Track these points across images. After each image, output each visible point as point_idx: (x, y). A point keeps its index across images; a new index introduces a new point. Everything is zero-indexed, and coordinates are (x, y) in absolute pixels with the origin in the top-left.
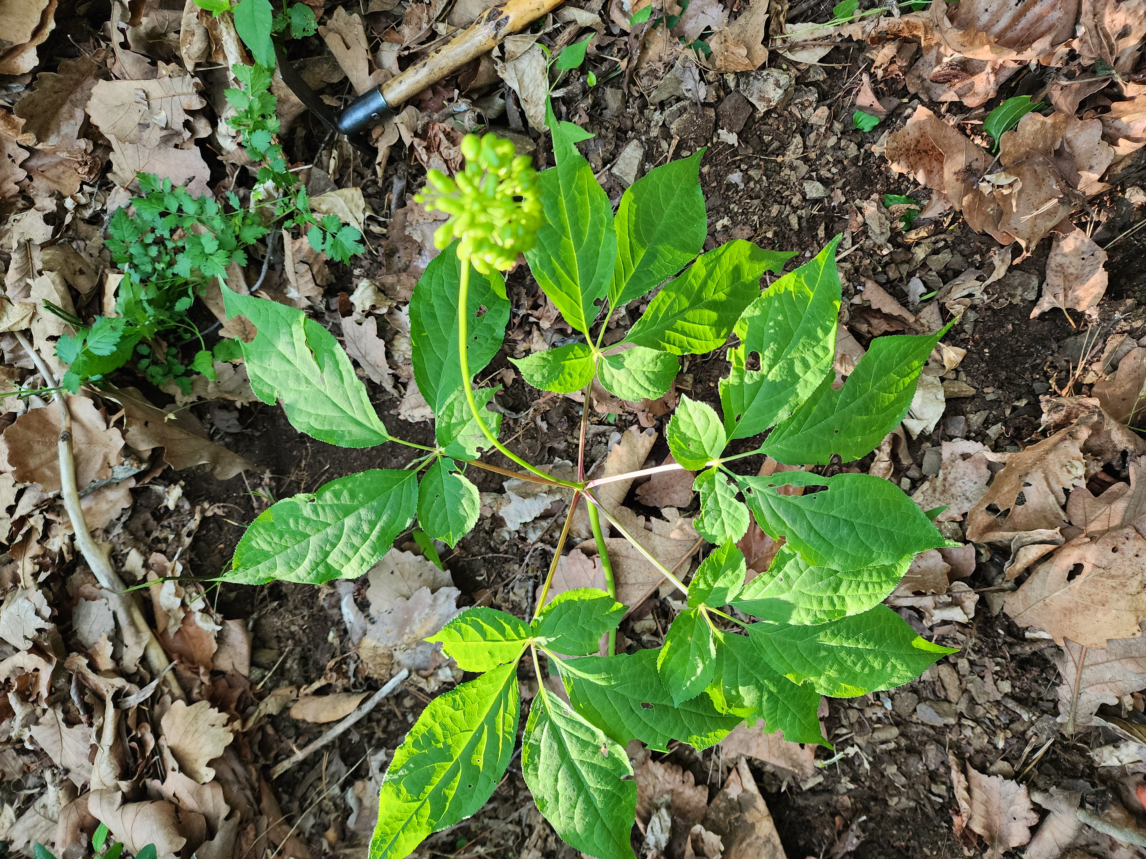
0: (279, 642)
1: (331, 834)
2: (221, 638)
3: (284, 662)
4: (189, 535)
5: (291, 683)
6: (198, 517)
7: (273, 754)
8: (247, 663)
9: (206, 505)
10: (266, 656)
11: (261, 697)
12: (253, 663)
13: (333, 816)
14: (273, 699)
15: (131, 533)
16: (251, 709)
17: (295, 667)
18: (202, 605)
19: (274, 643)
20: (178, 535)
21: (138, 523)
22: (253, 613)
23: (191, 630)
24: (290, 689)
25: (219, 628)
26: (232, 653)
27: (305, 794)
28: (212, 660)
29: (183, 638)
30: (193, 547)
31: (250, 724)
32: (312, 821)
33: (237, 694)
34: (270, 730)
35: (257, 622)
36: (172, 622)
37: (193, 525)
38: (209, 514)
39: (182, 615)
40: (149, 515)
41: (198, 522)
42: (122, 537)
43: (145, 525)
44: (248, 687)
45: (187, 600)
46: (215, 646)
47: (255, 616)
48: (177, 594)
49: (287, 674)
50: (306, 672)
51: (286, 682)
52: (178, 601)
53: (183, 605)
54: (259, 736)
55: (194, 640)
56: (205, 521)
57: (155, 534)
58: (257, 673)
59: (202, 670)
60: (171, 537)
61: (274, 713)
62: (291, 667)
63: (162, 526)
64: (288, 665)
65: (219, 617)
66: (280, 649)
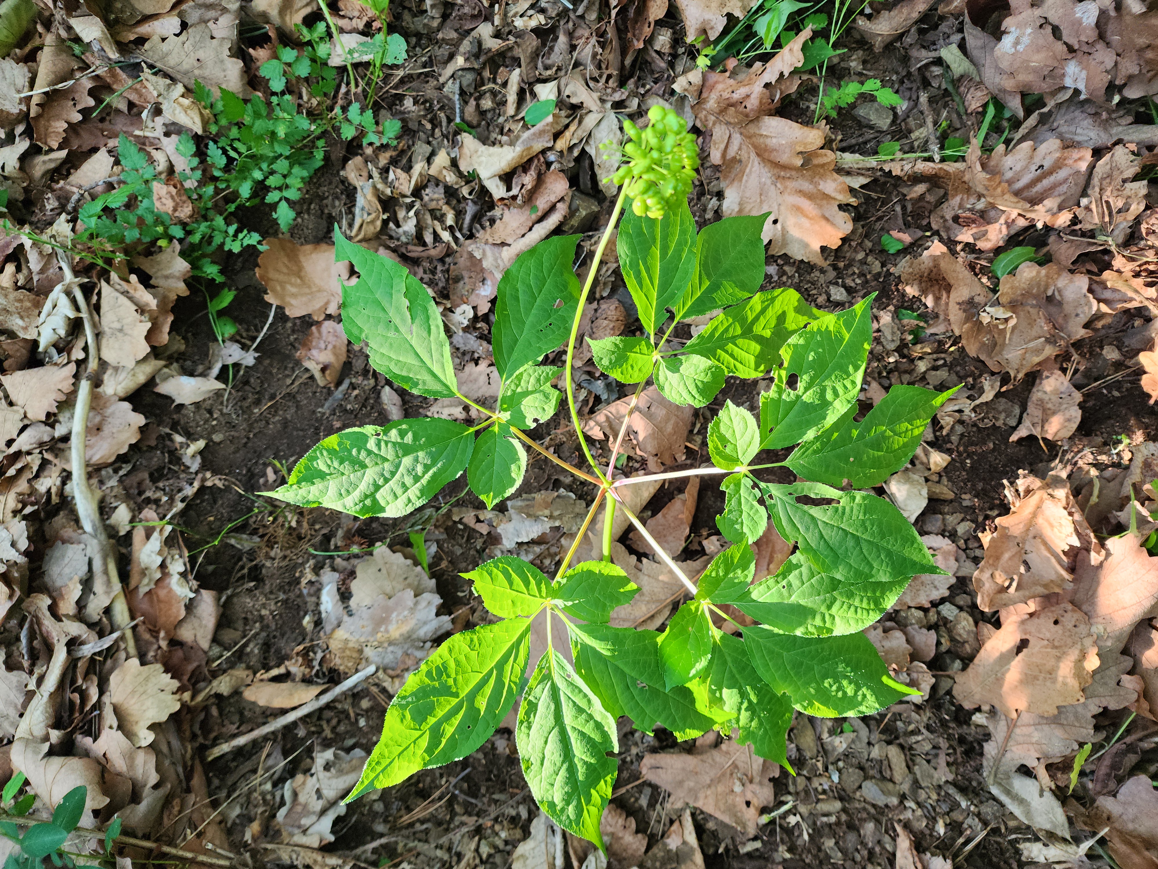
0: (245, 624)
1: (255, 827)
2: (190, 606)
3: (246, 645)
4: (182, 501)
5: (248, 667)
6: (196, 485)
7: (212, 735)
8: (209, 637)
9: (208, 475)
10: (228, 635)
11: (215, 674)
12: (215, 640)
13: (260, 810)
14: (228, 679)
15: (125, 489)
16: (202, 684)
17: (256, 651)
18: (182, 569)
19: (240, 625)
20: (172, 499)
21: (134, 480)
22: (227, 589)
23: (162, 593)
24: (247, 672)
25: (192, 595)
26: (196, 625)
27: (235, 783)
28: (175, 627)
29: (151, 601)
30: (183, 513)
31: (200, 698)
32: (237, 811)
33: (191, 667)
34: (214, 711)
35: (229, 598)
36: (146, 581)
37: (190, 491)
38: (209, 484)
39: (158, 575)
40: (146, 475)
41: (195, 490)
42: (115, 490)
43: (140, 484)
44: (204, 663)
45: (168, 561)
46: (183, 613)
47: (229, 592)
48: (160, 553)
49: (245, 658)
50: (265, 658)
51: (243, 665)
52: (159, 560)
53: (163, 566)
54: (202, 716)
55: (162, 605)
56: (202, 489)
57: (149, 494)
58: (216, 650)
59: (162, 634)
60: (165, 499)
61: (225, 694)
62: (252, 651)
63: (157, 488)
64: (248, 649)
65: (195, 584)
66: (244, 631)
